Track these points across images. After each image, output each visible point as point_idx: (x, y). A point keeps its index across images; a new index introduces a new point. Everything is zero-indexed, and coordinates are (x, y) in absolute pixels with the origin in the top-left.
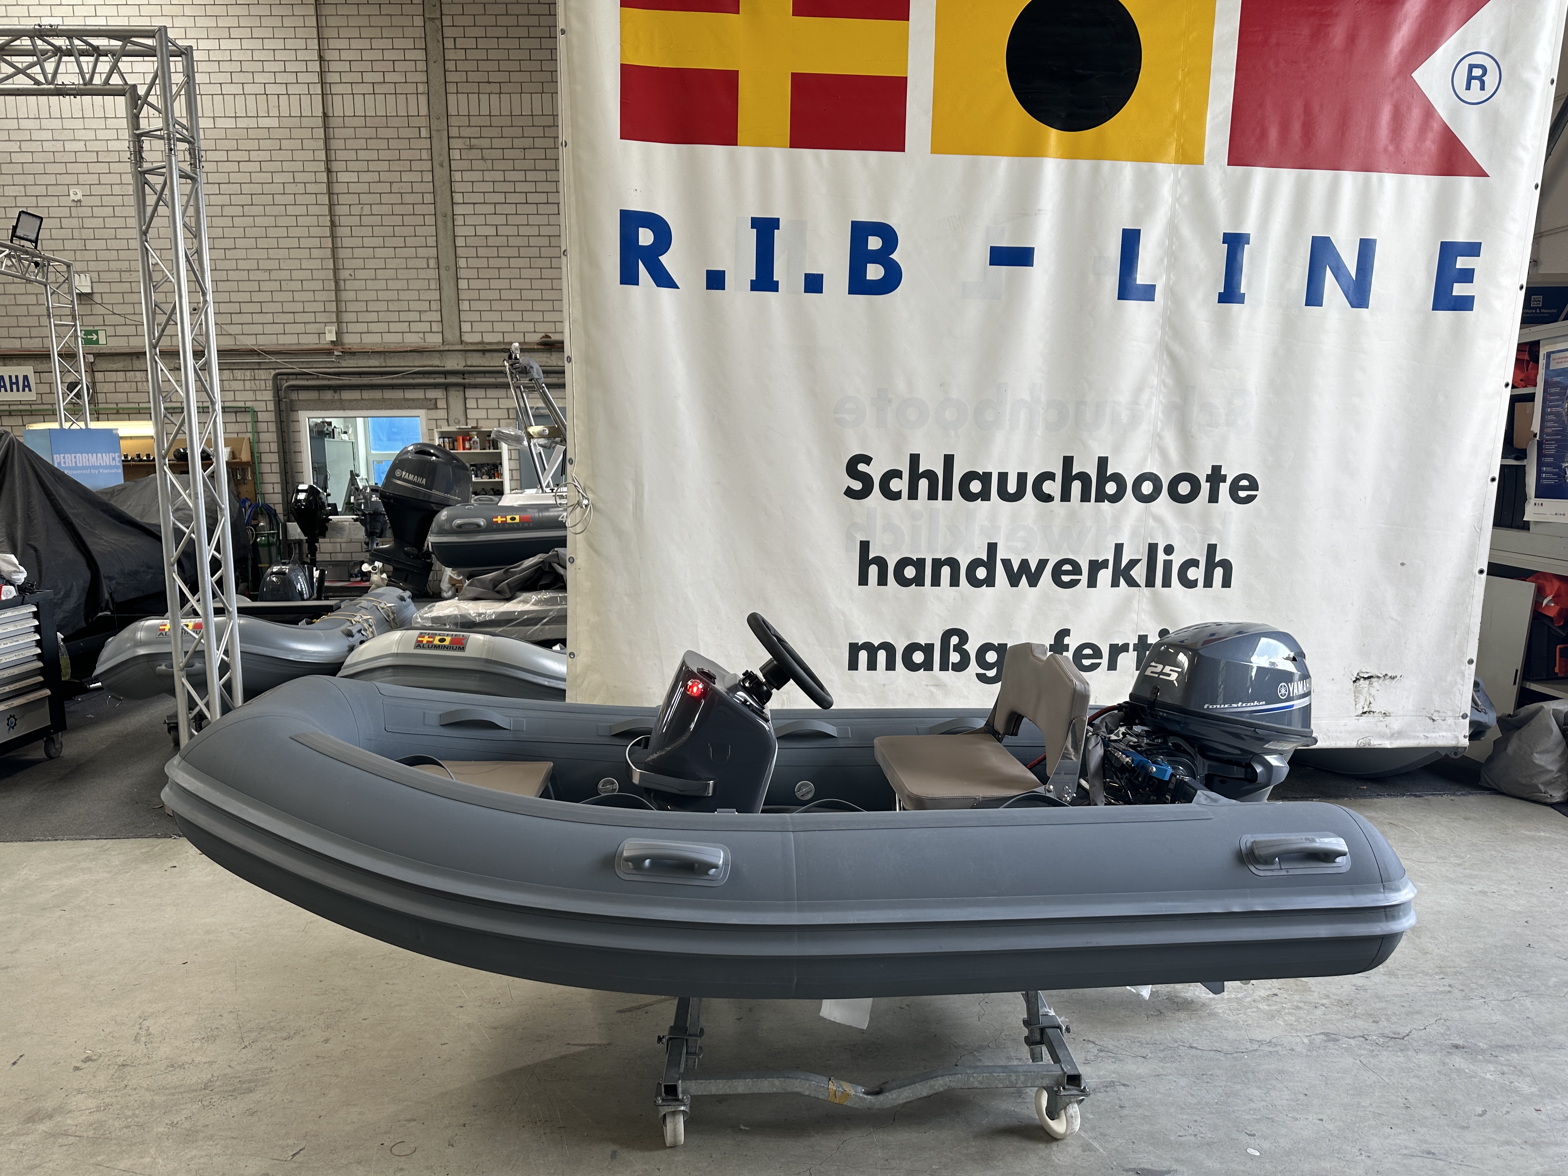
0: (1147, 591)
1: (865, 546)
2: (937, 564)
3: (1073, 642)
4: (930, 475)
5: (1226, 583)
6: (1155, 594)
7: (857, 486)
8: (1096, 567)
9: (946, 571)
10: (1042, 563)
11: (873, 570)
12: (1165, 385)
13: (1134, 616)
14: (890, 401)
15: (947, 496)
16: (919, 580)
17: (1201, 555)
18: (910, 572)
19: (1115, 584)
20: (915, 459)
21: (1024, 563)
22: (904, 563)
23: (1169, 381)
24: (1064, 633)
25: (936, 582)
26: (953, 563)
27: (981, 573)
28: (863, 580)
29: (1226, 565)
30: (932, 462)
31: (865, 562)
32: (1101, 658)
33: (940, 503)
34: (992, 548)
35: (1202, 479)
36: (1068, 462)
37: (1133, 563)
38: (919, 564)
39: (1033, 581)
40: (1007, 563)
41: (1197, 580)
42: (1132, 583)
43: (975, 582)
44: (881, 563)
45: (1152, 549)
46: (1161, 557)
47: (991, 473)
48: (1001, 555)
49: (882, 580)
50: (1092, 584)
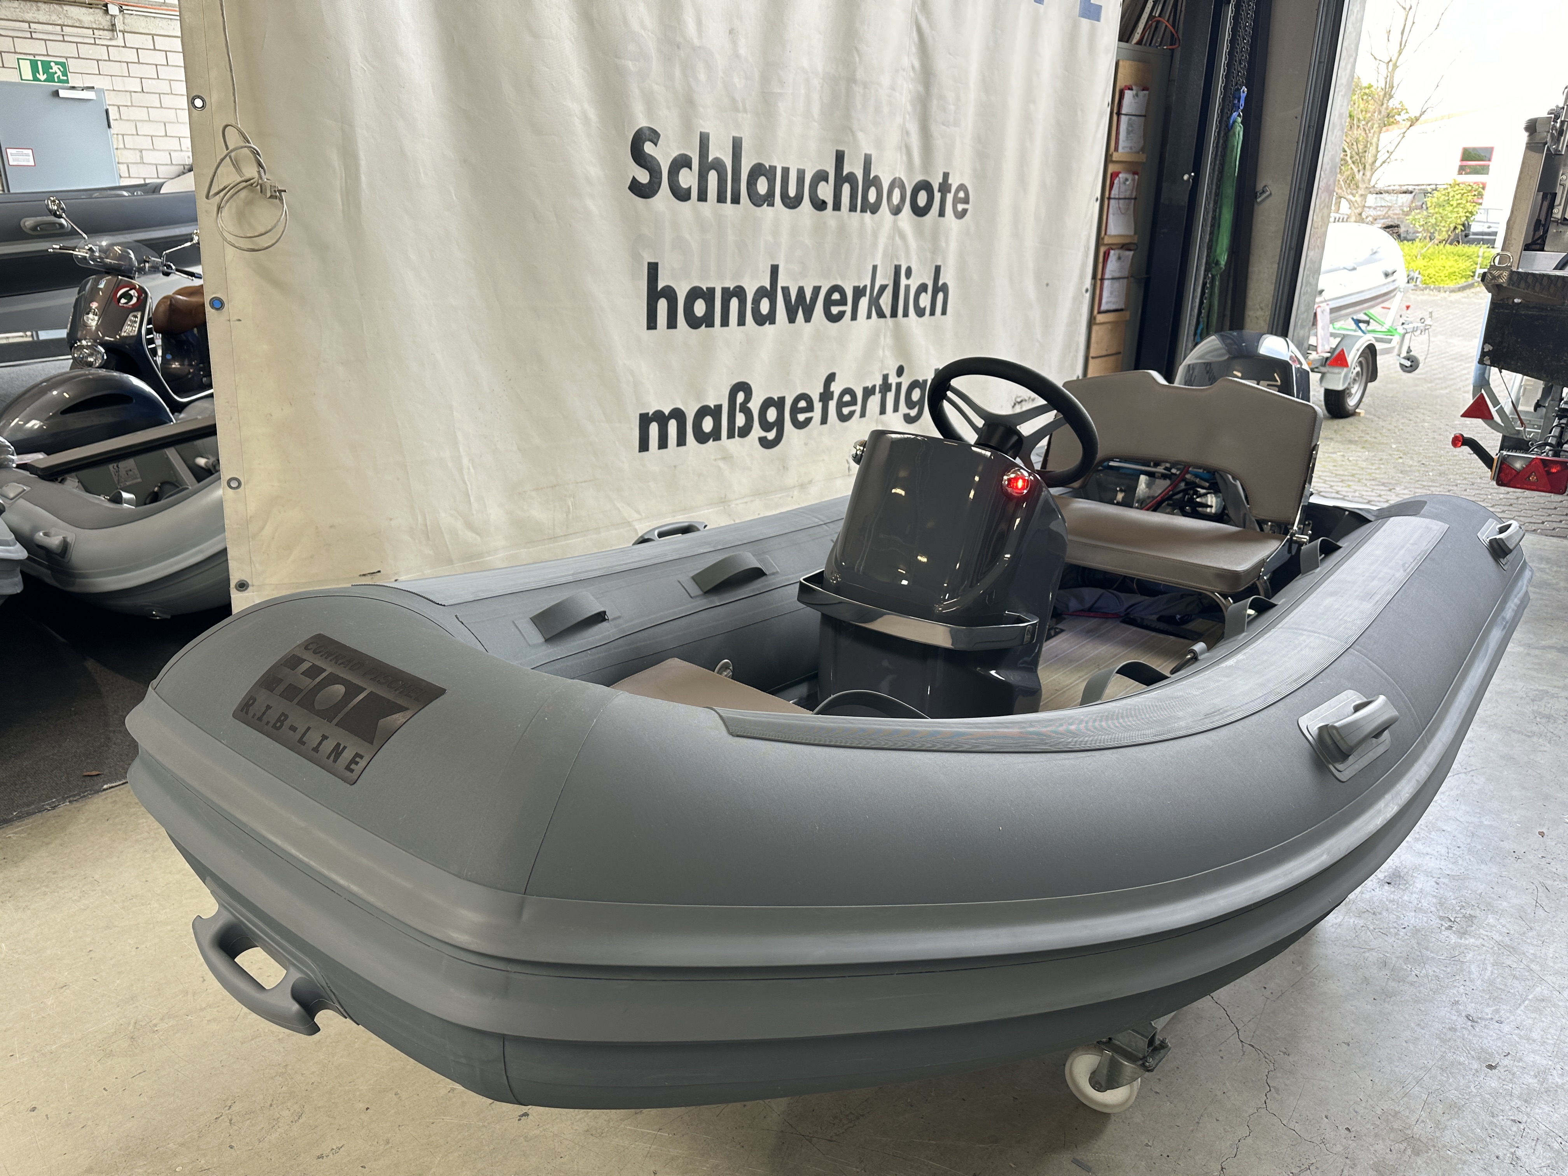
0: (890, 321)
1: (653, 269)
2: (727, 294)
3: (836, 388)
4: (718, 166)
5: (944, 311)
6: (897, 326)
7: (643, 177)
8: (859, 293)
9: (734, 304)
10: (817, 290)
11: (662, 305)
12: (913, 68)
13: (881, 352)
15: (736, 200)
16: (709, 320)
17: (929, 279)
18: (700, 308)
19: (869, 316)
20: (704, 141)
21: (801, 290)
22: (695, 294)
23: (917, 65)
24: (831, 378)
25: (725, 320)
26: (740, 294)
27: (765, 306)
28: (652, 322)
29: (945, 289)
30: (721, 148)
31: (654, 295)
32: (856, 404)
33: (729, 207)
34: (775, 272)
35: (936, 187)
36: (840, 158)
37: (883, 288)
38: (708, 295)
39: (808, 318)
40: (786, 292)
41: (925, 307)
42: (881, 315)
43: (758, 319)
44: (670, 294)
45: (897, 269)
46: (903, 281)
47: (775, 167)
48: (781, 282)
49: (672, 322)
50: (854, 315)
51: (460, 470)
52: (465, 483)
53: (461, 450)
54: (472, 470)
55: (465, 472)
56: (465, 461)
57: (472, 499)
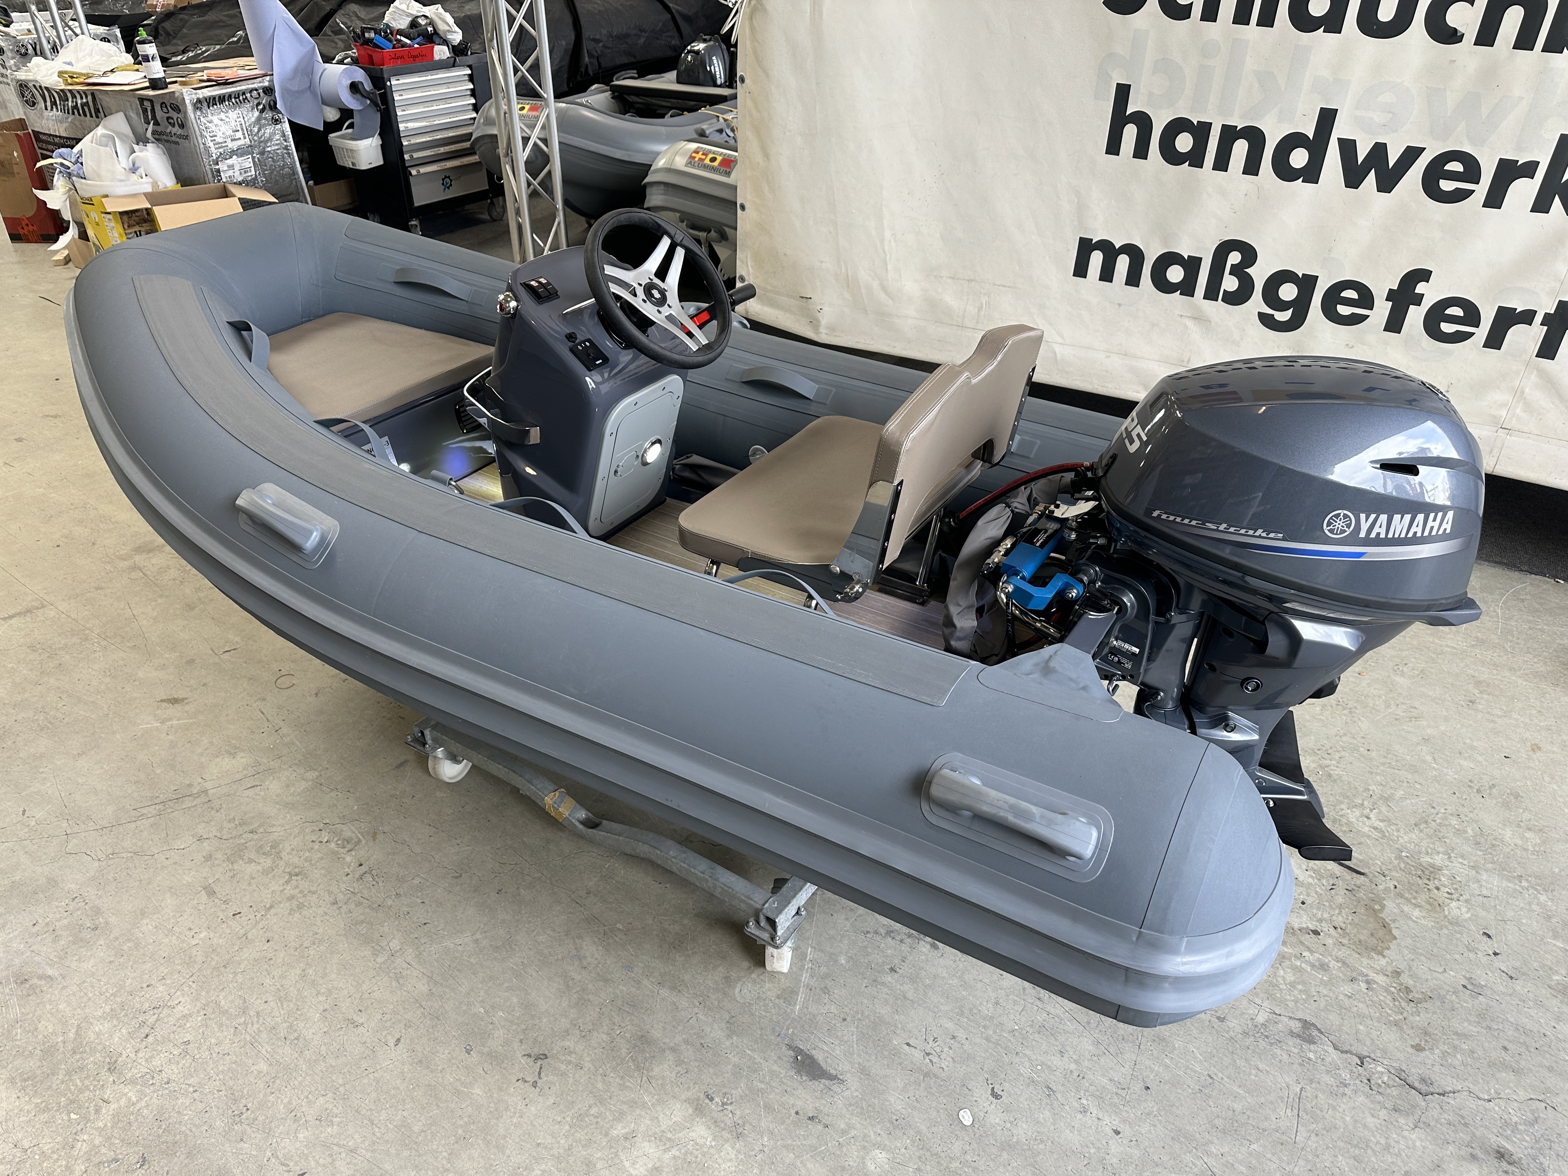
1: (1123, 92)
2: (1230, 134)
3: (1432, 292)
8: (1512, 171)
9: (1240, 148)
10: (1412, 154)
11: (1130, 132)
15: (1266, 21)
16: (1195, 158)
18: (1184, 143)
19: (1540, 207)
21: (1379, 150)
22: (1177, 126)
24: (1420, 275)
25: (1221, 164)
26: (1255, 136)
27: (1299, 158)
28: (1113, 147)
31: (1119, 118)
32: (1477, 325)
33: (1252, 30)
34: (1327, 118)
38: (1201, 131)
39: (1387, 184)
40: (1348, 147)
43: (1285, 172)
44: (1143, 121)
48: (1340, 130)
49: (1141, 151)
50: (1494, 200)
52: (885, 253)
53: (885, 224)
54: (893, 244)
55: (886, 243)
56: (888, 234)
57: (889, 267)
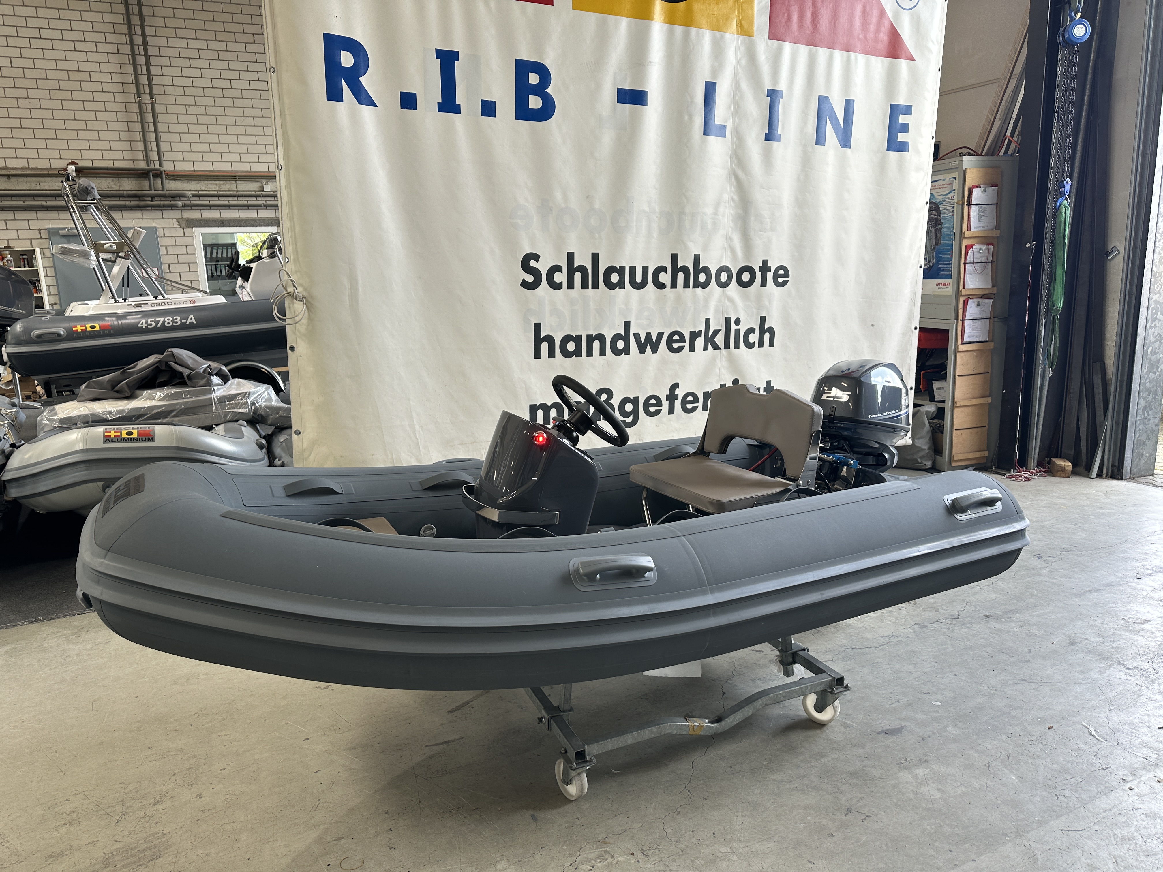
0: (724, 352)
1: (538, 327)
2: (591, 339)
3: (680, 392)
4: (582, 269)
5: (771, 344)
6: (730, 354)
7: (530, 279)
8: (694, 335)
9: (596, 344)
10: (660, 335)
11: (545, 346)
12: (733, 200)
13: (718, 371)
14: (551, 210)
15: (595, 286)
16: (578, 353)
17: (756, 325)
18: (571, 346)
19: (706, 348)
20: (571, 257)
21: (648, 335)
22: (566, 339)
23: (736, 198)
24: (675, 386)
25: (590, 353)
26: (601, 338)
27: (620, 345)
28: (538, 355)
29: (771, 330)
30: (583, 260)
31: (538, 340)
32: (698, 402)
33: (590, 291)
34: (627, 325)
35: (757, 270)
36: (675, 258)
37: (716, 332)
38: (577, 340)
39: (654, 350)
40: (637, 336)
41: (754, 343)
42: (716, 347)
43: (617, 352)
44: (550, 339)
45: (728, 321)
46: (733, 327)
47: (625, 267)
48: (633, 330)
49: (552, 354)
50: (692, 349)
51: (414, 432)
52: (417, 439)
53: (415, 421)
54: (421, 432)
55: (417, 433)
56: (417, 427)
